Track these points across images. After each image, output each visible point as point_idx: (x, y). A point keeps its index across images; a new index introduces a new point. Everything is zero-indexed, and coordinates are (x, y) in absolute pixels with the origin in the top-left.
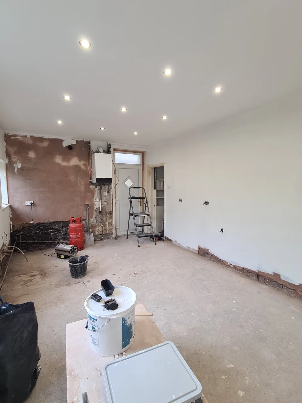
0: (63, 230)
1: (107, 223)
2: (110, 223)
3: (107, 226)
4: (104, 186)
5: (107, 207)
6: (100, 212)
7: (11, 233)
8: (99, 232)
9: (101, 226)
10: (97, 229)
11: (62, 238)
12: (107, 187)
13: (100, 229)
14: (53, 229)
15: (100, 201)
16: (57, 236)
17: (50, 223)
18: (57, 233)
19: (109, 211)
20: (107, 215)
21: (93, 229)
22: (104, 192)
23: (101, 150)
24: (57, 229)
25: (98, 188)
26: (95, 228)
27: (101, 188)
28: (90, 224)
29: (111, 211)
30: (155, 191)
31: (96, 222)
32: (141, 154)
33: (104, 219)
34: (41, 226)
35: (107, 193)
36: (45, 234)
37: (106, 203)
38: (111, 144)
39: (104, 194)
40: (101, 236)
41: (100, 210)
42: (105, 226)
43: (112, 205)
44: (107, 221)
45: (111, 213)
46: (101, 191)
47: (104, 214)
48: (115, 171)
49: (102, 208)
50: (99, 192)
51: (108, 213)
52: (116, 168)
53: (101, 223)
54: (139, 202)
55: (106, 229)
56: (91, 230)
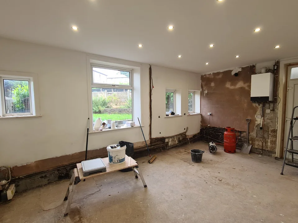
1: (269, 141)
2: (273, 141)
3: (269, 144)
4: (268, 105)
5: (270, 125)
6: (261, 128)
7: (201, 129)
8: (259, 146)
9: (261, 141)
10: (257, 143)
12: (272, 105)
13: (261, 144)
14: (221, 133)
15: (261, 117)
17: (220, 129)
19: (272, 129)
20: (270, 132)
21: (253, 141)
22: (267, 110)
23: (263, 70)
25: (261, 106)
26: (255, 141)
27: (264, 106)
28: (250, 137)
29: (274, 130)
31: (257, 136)
33: (266, 136)
34: (215, 129)
35: (271, 110)
36: (217, 135)
37: (269, 121)
38: (280, 60)
39: (267, 112)
41: (261, 127)
42: (266, 142)
43: (277, 123)
44: (269, 138)
45: (274, 132)
46: (263, 109)
47: (266, 131)
48: (288, 88)
49: (263, 125)
50: (261, 109)
51: (272, 131)
52: (290, 85)
53: (262, 139)
55: (267, 146)
56: (250, 142)
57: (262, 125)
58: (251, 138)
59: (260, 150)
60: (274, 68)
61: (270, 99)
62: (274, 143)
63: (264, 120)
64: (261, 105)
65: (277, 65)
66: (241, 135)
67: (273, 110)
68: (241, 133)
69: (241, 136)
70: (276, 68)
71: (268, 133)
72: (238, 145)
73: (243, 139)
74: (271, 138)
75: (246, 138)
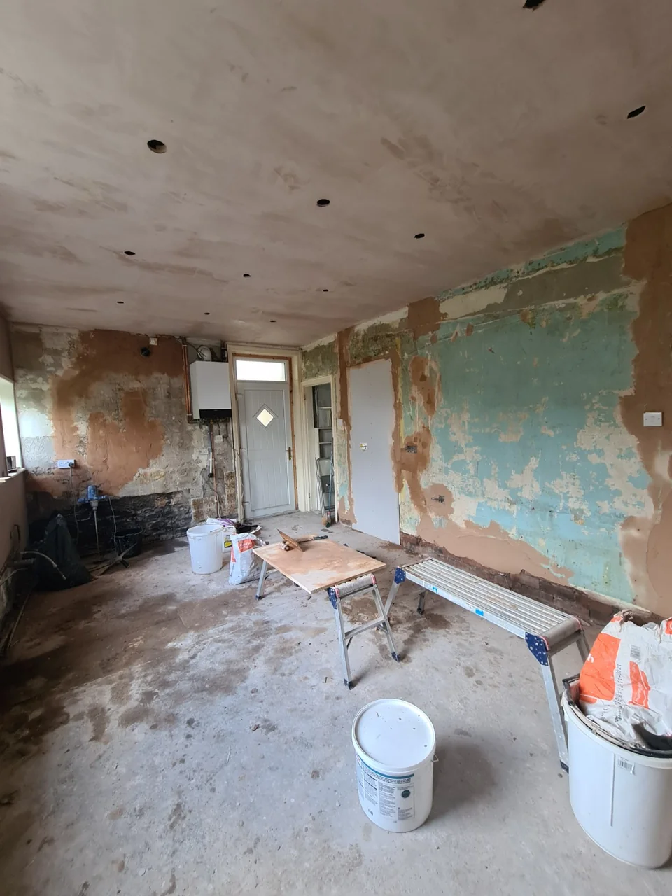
1: (226, 497)
2: (231, 495)
3: (226, 503)
4: (217, 425)
5: (223, 465)
6: (211, 476)
7: (30, 526)
8: (210, 513)
9: (213, 501)
10: (205, 508)
12: (222, 427)
13: (213, 507)
15: (209, 453)
16: (125, 527)
18: (126, 521)
19: (229, 472)
20: (225, 480)
21: (198, 508)
22: (217, 437)
23: (207, 355)
24: (125, 513)
25: (204, 429)
26: (202, 507)
27: (211, 429)
28: (192, 499)
29: (231, 473)
30: (317, 430)
31: (204, 494)
32: (287, 362)
33: (220, 489)
35: (223, 437)
36: (102, 523)
37: (221, 458)
39: (216, 441)
41: (211, 472)
42: (221, 501)
43: (233, 461)
44: (224, 491)
45: (232, 477)
46: (209, 435)
47: (220, 479)
49: (215, 467)
50: (207, 436)
51: (228, 476)
53: (214, 497)
54: (287, 453)
55: (224, 507)
56: (193, 511)
57: (212, 469)
58: (194, 501)
62: (233, 497)
63: (214, 459)
66: (170, 502)
67: (226, 437)
68: (172, 498)
69: (173, 503)
71: (223, 482)
72: (168, 528)
73: (176, 510)
74: (228, 491)
75: (182, 506)
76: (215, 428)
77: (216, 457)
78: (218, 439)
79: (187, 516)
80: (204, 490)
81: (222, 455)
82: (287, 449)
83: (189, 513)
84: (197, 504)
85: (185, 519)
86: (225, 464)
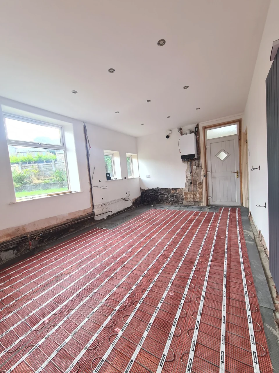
0: (166, 194)
1: (198, 192)
3: (198, 195)
4: (194, 161)
5: (197, 179)
6: (191, 183)
7: (141, 193)
8: (191, 199)
9: (192, 194)
10: (189, 196)
11: (166, 200)
12: (197, 161)
13: (192, 196)
14: (160, 193)
15: (190, 173)
16: (163, 198)
17: (159, 189)
18: (163, 196)
19: (199, 182)
20: (198, 185)
23: (188, 132)
24: (162, 193)
26: (187, 195)
27: (191, 163)
29: (201, 182)
31: (188, 190)
32: (238, 123)
33: (195, 189)
34: (154, 191)
35: (197, 166)
36: (156, 196)
37: (196, 176)
38: (199, 124)
39: (194, 168)
40: (193, 202)
42: (196, 194)
43: (202, 177)
44: (197, 190)
45: (201, 184)
46: (191, 166)
47: (195, 184)
48: (206, 147)
50: (190, 166)
51: (199, 184)
52: (208, 144)
53: (192, 192)
54: (236, 174)
55: (197, 197)
56: (184, 196)
57: (192, 180)
58: (184, 192)
59: (192, 202)
60: (196, 130)
61: (196, 157)
62: (201, 193)
63: (192, 175)
64: (189, 163)
65: (197, 127)
66: (176, 192)
67: (198, 166)
68: (177, 190)
69: (177, 192)
70: (197, 130)
71: (196, 186)
72: (175, 201)
73: (178, 195)
74: (199, 190)
75: (180, 194)
76: (194, 162)
77: (194, 175)
78: (195, 167)
79: (182, 198)
80: (189, 189)
81: (197, 174)
82: (236, 172)
83: (183, 197)
84: (186, 194)
85: (182, 199)
86: (198, 178)
